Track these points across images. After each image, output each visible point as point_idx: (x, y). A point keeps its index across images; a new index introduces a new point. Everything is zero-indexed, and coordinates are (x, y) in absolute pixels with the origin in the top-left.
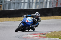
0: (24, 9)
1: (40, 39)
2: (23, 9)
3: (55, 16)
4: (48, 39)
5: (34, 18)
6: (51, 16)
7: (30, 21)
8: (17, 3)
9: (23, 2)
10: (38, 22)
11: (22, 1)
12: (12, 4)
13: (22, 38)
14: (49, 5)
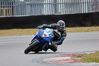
0: (47, 14)
1: (72, 64)
2: (45, 14)
3: (97, 26)
4: (85, 64)
5: (56, 31)
6: (90, 26)
7: (49, 35)
8: (35, 5)
9: (44, 3)
10: (62, 36)
11: (43, 1)
12: (27, 6)
13: (43, 62)
14: (88, 8)
